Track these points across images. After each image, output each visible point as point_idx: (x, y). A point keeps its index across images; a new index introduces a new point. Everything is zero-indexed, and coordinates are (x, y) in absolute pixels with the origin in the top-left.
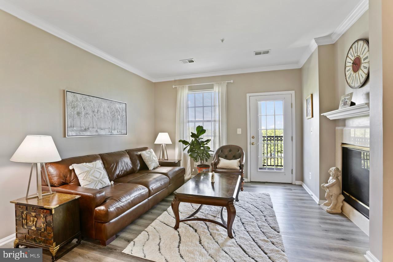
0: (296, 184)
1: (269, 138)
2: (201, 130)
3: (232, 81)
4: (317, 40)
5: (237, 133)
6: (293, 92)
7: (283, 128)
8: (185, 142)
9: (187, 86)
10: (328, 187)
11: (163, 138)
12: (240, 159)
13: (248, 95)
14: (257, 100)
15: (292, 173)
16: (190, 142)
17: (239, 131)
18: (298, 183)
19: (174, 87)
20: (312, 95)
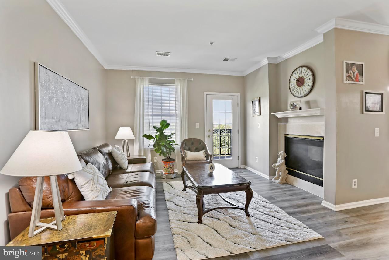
0: (241, 168)
1: (222, 131)
2: (165, 124)
3: (192, 79)
4: (269, 59)
5: (195, 127)
6: (239, 94)
7: (232, 123)
8: (149, 137)
9: (147, 78)
10: (278, 166)
11: (125, 133)
12: (204, 151)
13: (205, 93)
14: (212, 99)
15: (238, 159)
16: (154, 136)
17: (198, 125)
18: (243, 166)
19: (132, 77)
20: (260, 98)
